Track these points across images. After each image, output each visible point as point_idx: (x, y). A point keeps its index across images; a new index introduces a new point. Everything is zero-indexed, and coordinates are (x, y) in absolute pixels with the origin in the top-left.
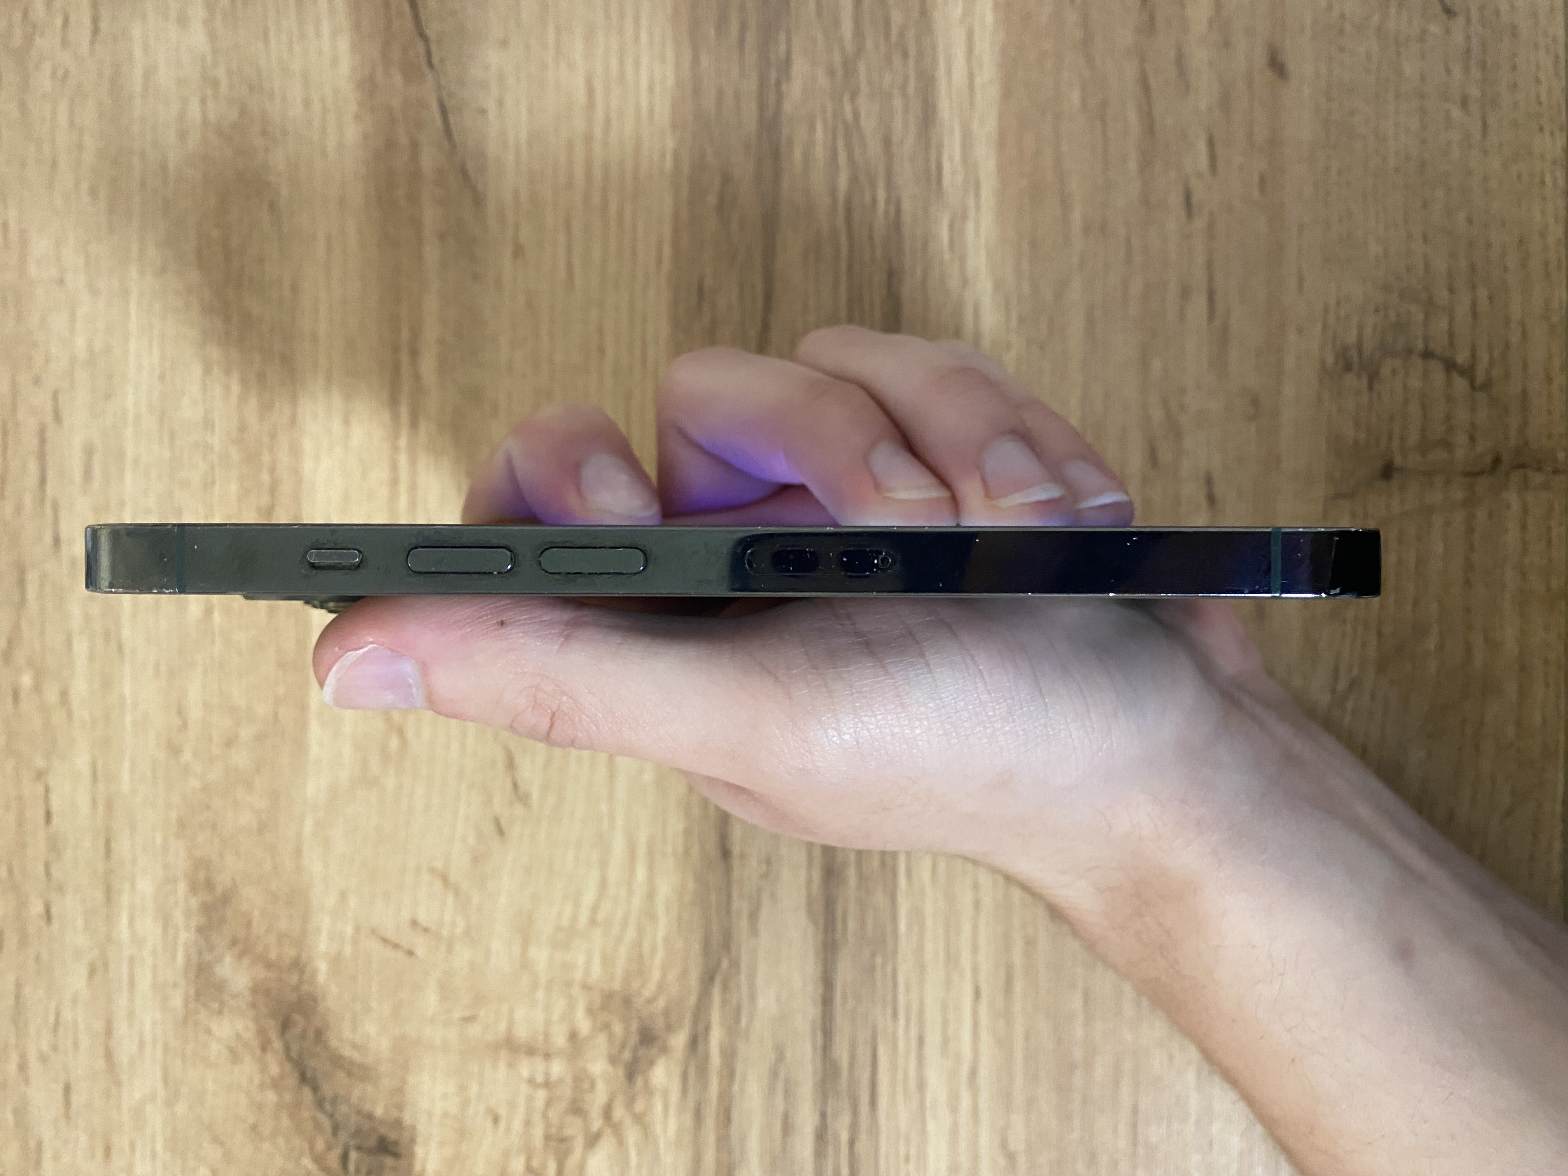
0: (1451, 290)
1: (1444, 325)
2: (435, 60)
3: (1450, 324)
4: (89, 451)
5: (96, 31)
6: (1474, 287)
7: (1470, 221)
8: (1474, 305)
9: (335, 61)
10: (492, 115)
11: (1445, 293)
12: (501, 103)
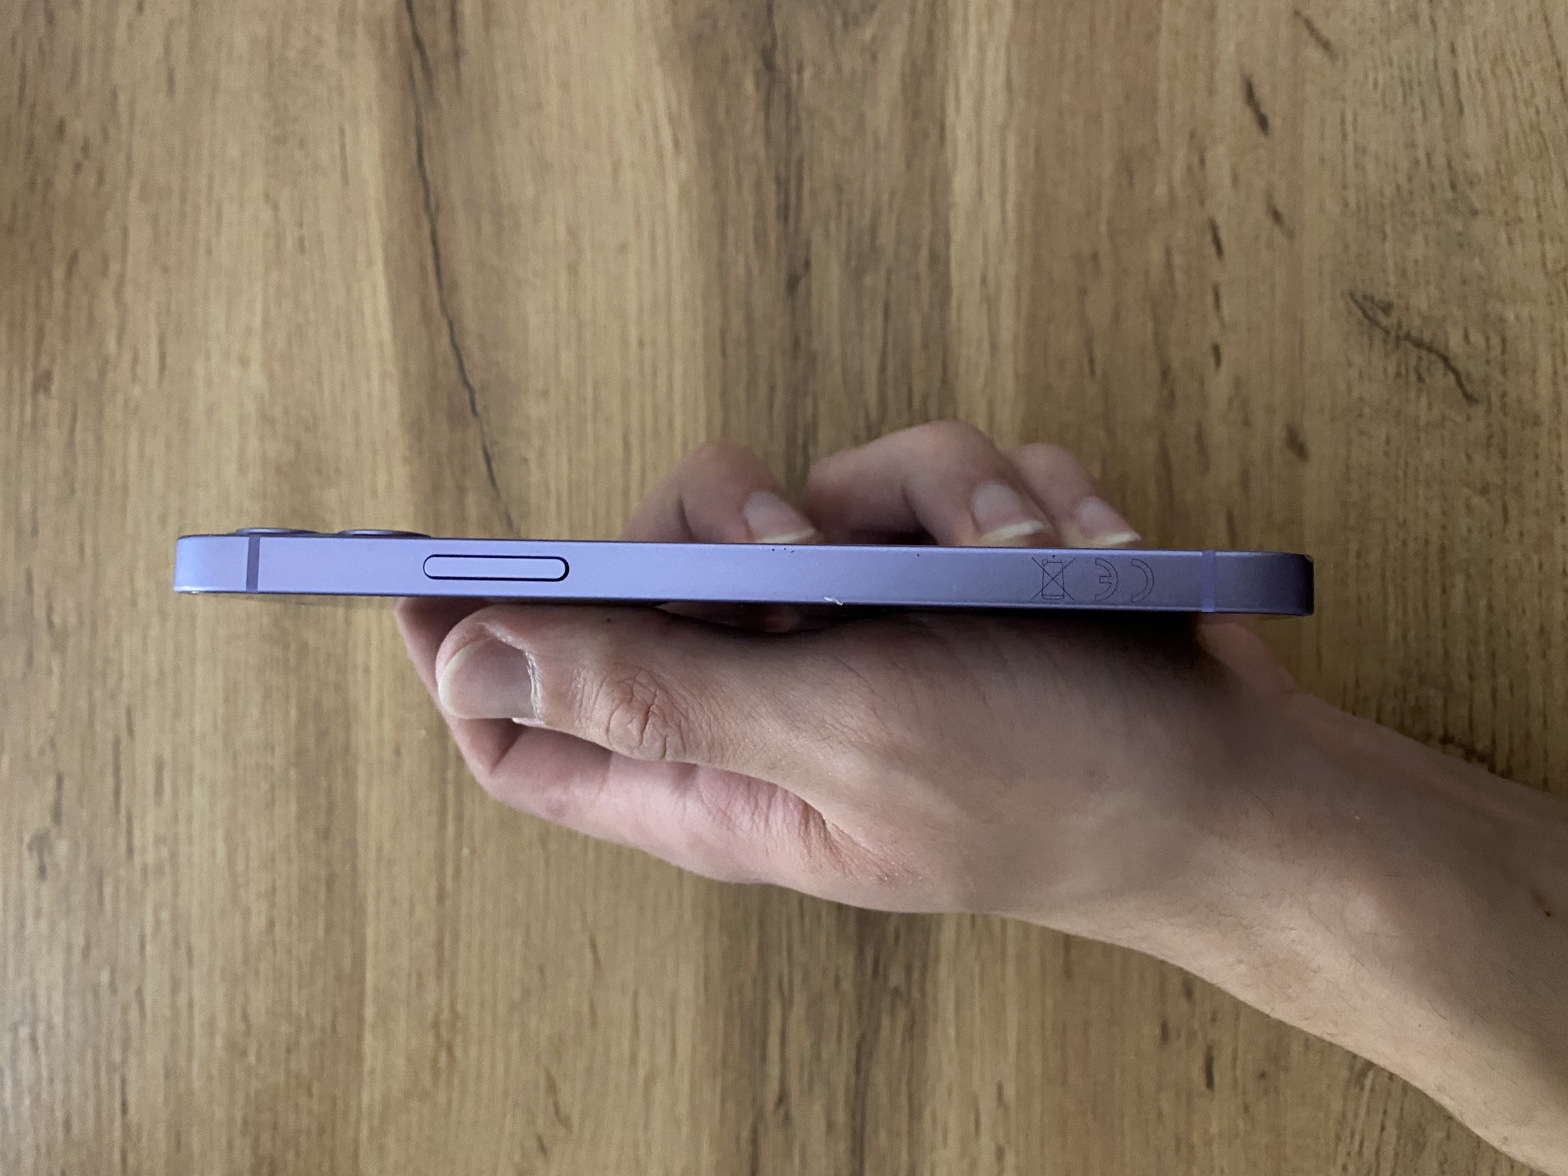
0: (1471, 678)
1: (1464, 711)
2: (479, 408)
3: (1471, 710)
4: (160, 767)
5: (162, 367)
6: (1494, 675)
7: (1490, 608)
8: (1494, 691)
9: (384, 404)
10: (533, 465)
11: (1464, 679)
12: (542, 454)
